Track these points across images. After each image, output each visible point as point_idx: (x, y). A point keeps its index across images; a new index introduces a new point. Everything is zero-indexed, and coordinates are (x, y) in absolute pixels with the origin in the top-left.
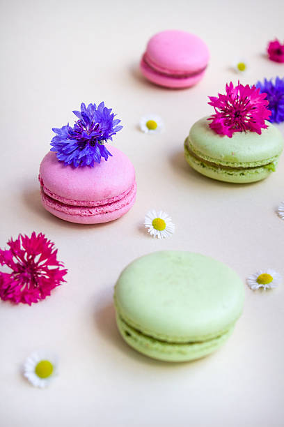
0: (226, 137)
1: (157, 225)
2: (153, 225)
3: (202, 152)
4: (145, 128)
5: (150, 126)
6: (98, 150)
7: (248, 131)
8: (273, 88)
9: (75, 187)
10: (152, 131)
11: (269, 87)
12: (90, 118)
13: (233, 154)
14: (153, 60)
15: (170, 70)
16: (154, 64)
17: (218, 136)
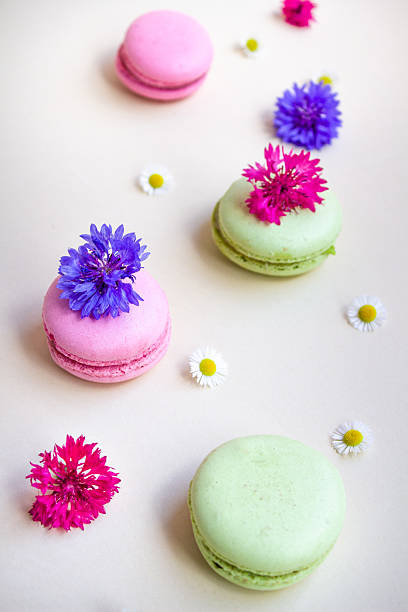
0: (273, 225)
1: (206, 368)
2: (201, 370)
3: (244, 248)
4: (147, 187)
5: (155, 182)
6: (123, 294)
7: (298, 208)
8: (306, 97)
9: (102, 348)
10: (158, 191)
11: (301, 96)
12: (104, 244)
13: (284, 249)
14: (138, 68)
15: (165, 83)
16: (141, 74)
17: (262, 223)
